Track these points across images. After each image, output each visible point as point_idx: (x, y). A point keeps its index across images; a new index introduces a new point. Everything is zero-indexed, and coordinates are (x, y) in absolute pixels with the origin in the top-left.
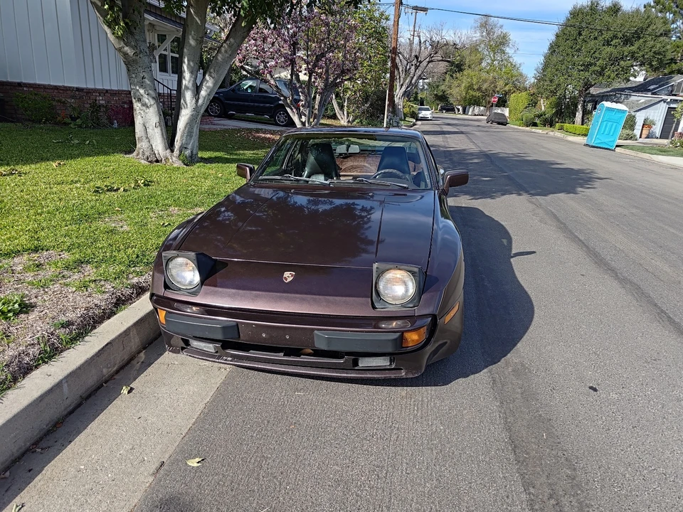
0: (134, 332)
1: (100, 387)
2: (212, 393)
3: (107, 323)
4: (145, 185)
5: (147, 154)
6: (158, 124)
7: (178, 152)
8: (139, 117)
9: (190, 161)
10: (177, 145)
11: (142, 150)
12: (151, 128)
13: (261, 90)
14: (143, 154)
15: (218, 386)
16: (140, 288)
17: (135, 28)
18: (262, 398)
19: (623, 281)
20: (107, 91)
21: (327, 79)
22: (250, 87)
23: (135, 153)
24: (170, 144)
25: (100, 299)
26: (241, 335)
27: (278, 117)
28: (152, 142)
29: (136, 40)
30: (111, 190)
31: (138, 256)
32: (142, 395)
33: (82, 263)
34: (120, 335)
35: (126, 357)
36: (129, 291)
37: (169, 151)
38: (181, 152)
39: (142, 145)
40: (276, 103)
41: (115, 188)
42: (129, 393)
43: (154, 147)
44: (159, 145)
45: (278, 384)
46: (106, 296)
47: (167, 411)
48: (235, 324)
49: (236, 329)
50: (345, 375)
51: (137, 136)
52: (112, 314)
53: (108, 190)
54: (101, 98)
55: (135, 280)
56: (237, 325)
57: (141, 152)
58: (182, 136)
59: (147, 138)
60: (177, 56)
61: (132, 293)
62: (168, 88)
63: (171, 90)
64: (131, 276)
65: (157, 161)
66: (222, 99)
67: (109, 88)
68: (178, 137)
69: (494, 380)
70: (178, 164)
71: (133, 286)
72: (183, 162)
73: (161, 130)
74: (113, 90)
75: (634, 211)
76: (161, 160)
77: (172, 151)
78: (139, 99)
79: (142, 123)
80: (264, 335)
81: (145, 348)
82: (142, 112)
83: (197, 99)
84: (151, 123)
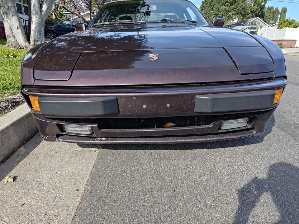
0: (12, 131)
2: (90, 171)
4: (14, 57)
5: (14, 45)
6: (19, 27)
7: (33, 43)
8: (7, 23)
10: (32, 40)
11: (10, 43)
12: (15, 29)
13: (73, 25)
14: (12, 46)
15: (93, 164)
16: (14, 102)
18: (136, 170)
22: (68, 24)
23: (6, 45)
24: (28, 40)
26: (121, 110)
28: (16, 38)
31: (10, 84)
32: (24, 182)
35: (7, 153)
37: (27, 43)
38: (35, 43)
39: (10, 40)
42: (14, 181)
43: (18, 41)
44: (21, 39)
47: (51, 193)
48: (114, 98)
49: (116, 103)
51: (6, 35)
55: (10, 97)
56: (117, 99)
57: (10, 44)
58: (34, 34)
59: (13, 35)
60: (27, 6)
61: (8, 106)
62: (23, 20)
63: (25, 21)
64: (6, 95)
65: (21, 48)
66: (53, 30)
68: (32, 35)
71: (8, 101)
73: (22, 30)
76: (23, 49)
77: (29, 43)
78: (6, 12)
79: (8, 26)
80: (144, 107)
81: (23, 144)
82: (8, 20)
83: (41, 11)
84: (14, 26)
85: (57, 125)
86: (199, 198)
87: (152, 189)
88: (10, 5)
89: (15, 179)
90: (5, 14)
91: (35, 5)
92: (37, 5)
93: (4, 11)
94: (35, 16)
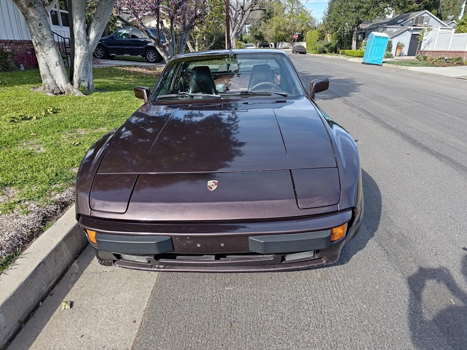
0: (64, 246)
1: (37, 307)
2: (148, 298)
3: (36, 243)
4: (54, 113)
5: (52, 87)
6: (58, 63)
7: (77, 85)
8: (41, 58)
9: (87, 91)
10: (76, 79)
11: (47, 85)
12: (52, 66)
13: (133, 36)
14: (49, 89)
15: (152, 289)
16: (63, 203)
20: (11, 41)
21: (184, 24)
22: (125, 34)
23: (42, 88)
24: (70, 79)
25: (25, 220)
26: (176, 247)
27: (148, 56)
28: (55, 78)
30: (25, 119)
31: (57, 175)
32: (81, 309)
33: (6, 185)
34: (52, 252)
35: (60, 271)
36: (53, 208)
37: (69, 84)
38: (79, 84)
39: (47, 81)
40: (146, 46)
41: (29, 117)
42: (71, 308)
43: (57, 82)
44: (61, 80)
45: (206, 280)
46: (32, 216)
47: (109, 324)
48: (169, 238)
49: (171, 242)
51: (42, 74)
52: (41, 231)
53: (23, 119)
54: (7, 47)
55: (58, 197)
56: (172, 238)
57: (46, 87)
58: (79, 72)
59: (50, 75)
61: (57, 209)
62: (62, 37)
63: (64, 38)
64: (53, 193)
65: (61, 93)
66: (104, 45)
67: (12, 39)
68: (76, 73)
69: (387, 253)
70: (79, 94)
71: (56, 203)
72: (82, 92)
73: (62, 67)
74: (16, 41)
76: (64, 92)
77: (72, 84)
78: (40, 43)
79: (44, 62)
80: (199, 245)
81: (75, 258)
82: (43, 54)
83: (88, 40)
84: (52, 62)
85: (114, 254)
86: (253, 336)
87: (209, 324)
88: (45, 33)
89: (71, 305)
90: (38, 46)
91: (79, 32)
92: (83, 32)
93: (37, 41)
94: (80, 47)
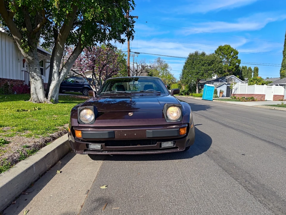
0: (56, 152)
1: (45, 172)
3: (43, 149)
4: (38, 109)
5: (36, 100)
6: (41, 87)
8: (33, 85)
9: (56, 102)
10: (49, 96)
11: (33, 98)
12: (38, 89)
13: (77, 82)
14: (34, 100)
15: (100, 167)
16: (53, 137)
17: (33, 50)
19: (237, 130)
21: (107, 74)
22: (71, 81)
23: (30, 100)
24: (46, 96)
25: (39, 140)
27: (84, 92)
28: (38, 95)
29: (34, 54)
30: (24, 110)
31: (49, 127)
33: (25, 130)
34: (52, 151)
35: (54, 162)
37: (46, 98)
38: (51, 98)
39: (33, 96)
40: (83, 87)
41: (26, 110)
42: (60, 173)
43: (39, 97)
44: (41, 96)
46: (41, 139)
50: (156, 152)
51: (31, 93)
52: (45, 145)
53: (23, 111)
54: (9, 82)
55: (51, 135)
56: (114, 131)
58: (52, 92)
59: (36, 93)
61: (51, 139)
64: (48, 133)
65: (40, 102)
68: (50, 93)
70: (50, 103)
71: (50, 137)
72: (52, 102)
73: (43, 90)
74: (14, 80)
75: (229, 114)
76: (42, 102)
77: (47, 98)
78: (33, 77)
79: (34, 87)
80: (125, 135)
82: (34, 83)
83: (59, 77)
84: (38, 87)
85: (86, 144)
92: (57, 73)
